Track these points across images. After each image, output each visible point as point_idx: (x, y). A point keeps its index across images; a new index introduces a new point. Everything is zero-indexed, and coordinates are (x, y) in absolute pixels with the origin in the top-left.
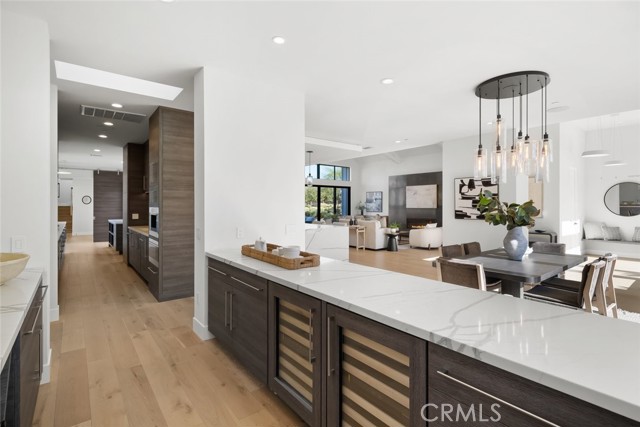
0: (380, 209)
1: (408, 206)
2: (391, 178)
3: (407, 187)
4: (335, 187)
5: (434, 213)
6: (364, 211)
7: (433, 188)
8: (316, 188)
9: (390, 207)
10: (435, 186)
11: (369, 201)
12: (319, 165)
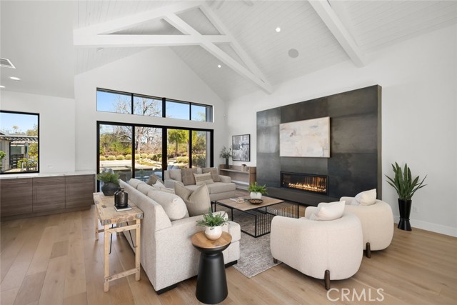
0: (248, 156)
1: (282, 154)
3: (281, 126)
4: (190, 129)
5: (325, 164)
6: (230, 159)
7: (324, 122)
8: (160, 130)
9: (259, 155)
10: (327, 120)
11: (235, 147)
12: (164, 100)
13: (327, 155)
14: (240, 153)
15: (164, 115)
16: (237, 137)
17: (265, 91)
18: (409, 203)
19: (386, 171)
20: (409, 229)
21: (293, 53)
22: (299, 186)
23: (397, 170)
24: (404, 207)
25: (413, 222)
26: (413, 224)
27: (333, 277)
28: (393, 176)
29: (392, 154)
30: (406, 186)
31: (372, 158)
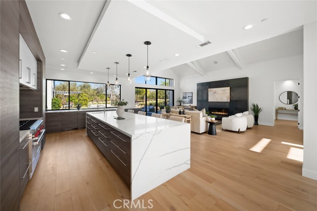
0: (191, 102)
1: (209, 101)
2: (198, 85)
3: (209, 89)
4: (166, 90)
5: (228, 104)
6: (182, 103)
7: (227, 89)
8: (155, 90)
9: (198, 101)
10: (229, 88)
11: (184, 98)
12: (156, 77)
13: (229, 101)
14: (187, 100)
15: (156, 84)
16: (186, 93)
17: (201, 74)
18: (258, 116)
19: (250, 106)
20: (258, 124)
21: (216, 62)
22: (217, 113)
23: (254, 106)
24: (256, 118)
25: (259, 123)
26: (259, 124)
27: (241, 131)
28: (253, 108)
29: (252, 101)
30: (256, 111)
31: (246, 102)
